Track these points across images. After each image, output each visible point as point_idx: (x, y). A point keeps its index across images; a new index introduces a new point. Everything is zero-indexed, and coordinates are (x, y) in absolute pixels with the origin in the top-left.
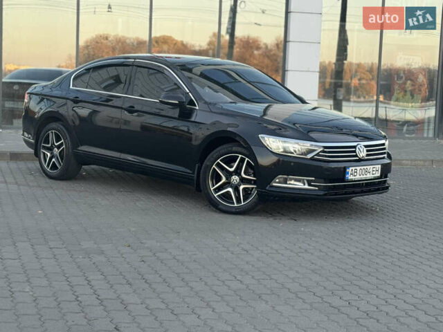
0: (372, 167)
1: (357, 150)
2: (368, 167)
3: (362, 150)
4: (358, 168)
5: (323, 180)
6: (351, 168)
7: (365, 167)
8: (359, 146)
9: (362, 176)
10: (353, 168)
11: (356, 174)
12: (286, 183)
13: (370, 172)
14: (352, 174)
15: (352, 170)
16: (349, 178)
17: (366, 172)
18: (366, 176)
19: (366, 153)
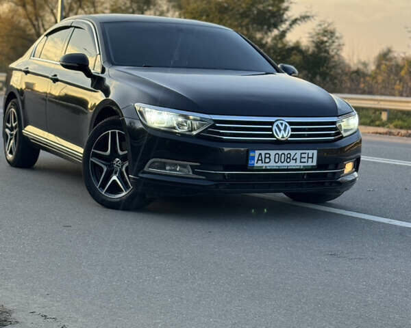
0: (299, 152)
1: (275, 127)
2: (293, 152)
4: (273, 153)
5: (212, 167)
7: (286, 152)
8: (278, 123)
9: (279, 164)
10: (263, 152)
12: (164, 169)
13: (296, 159)
14: (262, 160)
15: (260, 154)
16: (256, 165)
17: (288, 158)
18: (288, 164)
19: (290, 133)
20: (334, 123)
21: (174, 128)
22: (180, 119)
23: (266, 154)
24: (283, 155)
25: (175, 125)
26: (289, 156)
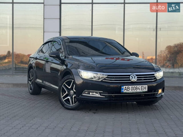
0: (140, 86)
1: (131, 77)
2: (138, 86)
3: (134, 77)
4: (130, 87)
5: (107, 93)
6: (124, 87)
7: (135, 86)
8: (132, 75)
9: (133, 91)
10: (127, 87)
11: (128, 89)
12: (89, 94)
13: (139, 89)
14: (126, 89)
15: (126, 87)
16: (124, 91)
17: (136, 88)
18: (136, 91)
19: (137, 79)
20: (153, 74)
21: (93, 78)
22: (95, 75)
23: (128, 87)
24: (134, 88)
25: (93, 77)
26: (137, 88)
